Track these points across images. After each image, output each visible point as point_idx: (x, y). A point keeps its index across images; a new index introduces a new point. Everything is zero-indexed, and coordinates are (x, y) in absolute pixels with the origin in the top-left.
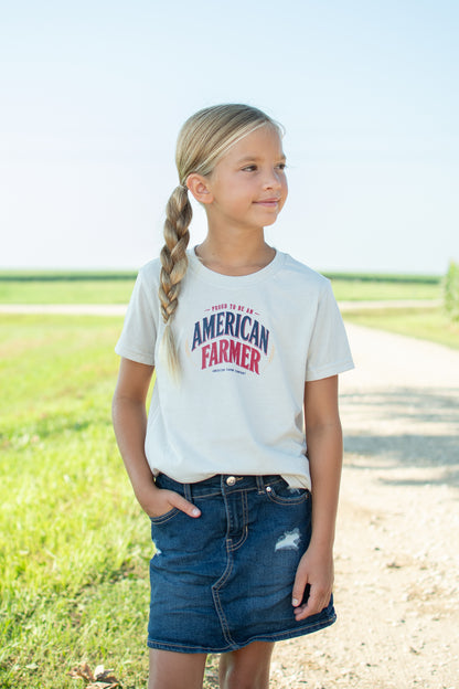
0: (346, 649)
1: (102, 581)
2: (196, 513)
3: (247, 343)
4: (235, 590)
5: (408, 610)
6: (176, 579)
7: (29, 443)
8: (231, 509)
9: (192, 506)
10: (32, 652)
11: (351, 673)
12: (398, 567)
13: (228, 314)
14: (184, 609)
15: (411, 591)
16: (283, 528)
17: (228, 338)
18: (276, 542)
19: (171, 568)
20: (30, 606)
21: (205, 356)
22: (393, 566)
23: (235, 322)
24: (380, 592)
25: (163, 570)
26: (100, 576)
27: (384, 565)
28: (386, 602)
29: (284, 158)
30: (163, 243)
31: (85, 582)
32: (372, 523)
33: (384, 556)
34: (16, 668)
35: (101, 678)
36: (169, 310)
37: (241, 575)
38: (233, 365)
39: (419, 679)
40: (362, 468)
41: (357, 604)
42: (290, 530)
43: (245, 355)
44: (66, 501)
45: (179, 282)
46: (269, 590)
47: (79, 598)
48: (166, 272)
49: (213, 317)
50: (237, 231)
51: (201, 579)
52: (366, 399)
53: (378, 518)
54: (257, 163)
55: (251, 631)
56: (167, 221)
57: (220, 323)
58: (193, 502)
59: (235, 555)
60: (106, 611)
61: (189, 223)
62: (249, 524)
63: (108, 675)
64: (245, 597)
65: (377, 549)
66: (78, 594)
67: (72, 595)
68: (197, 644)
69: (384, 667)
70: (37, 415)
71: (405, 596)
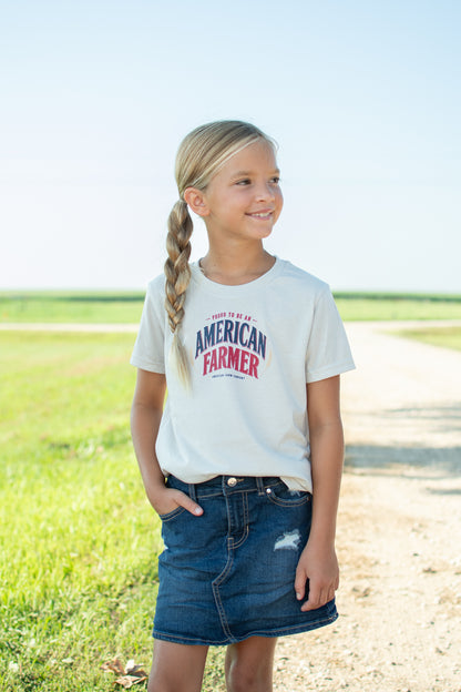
0: (374, 649)
1: (145, 582)
2: (198, 511)
3: (245, 349)
4: (234, 586)
5: (438, 613)
6: (180, 574)
7: (94, 453)
8: (231, 509)
9: (196, 505)
10: (69, 648)
11: (375, 671)
12: (434, 572)
13: (227, 322)
14: (185, 602)
15: (443, 594)
16: (282, 528)
17: (227, 344)
18: (275, 541)
19: (176, 563)
20: (73, 606)
21: (206, 363)
22: (429, 571)
23: (233, 330)
24: (413, 595)
25: (168, 565)
26: (143, 577)
27: (420, 570)
28: (418, 605)
29: (277, 171)
30: (167, 256)
31: (129, 583)
32: (413, 530)
33: (422, 561)
34: (54, 662)
35: (131, 673)
36: (176, 320)
37: (240, 572)
38: (232, 371)
39: (441, 677)
40: (411, 478)
41: (390, 607)
42: (290, 530)
43: (244, 361)
44: (120, 507)
45: (184, 293)
46: (267, 587)
47: (121, 598)
48: (172, 283)
49: (213, 325)
50: (235, 243)
51: (201, 574)
52: (423, 413)
53: (421, 526)
54: (251, 178)
55: (250, 626)
56: (169, 234)
57: (219, 331)
58: (198, 502)
59: (235, 553)
60: (145, 610)
61: (190, 234)
62: (250, 524)
63: (140, 670)
64: (243, 593)
65: (416, 555)
66: (120, 594)
67: (115, 594)
68: (196, 637)
69: (409, 666)
70: (104, 427)
71: (437, 600)
